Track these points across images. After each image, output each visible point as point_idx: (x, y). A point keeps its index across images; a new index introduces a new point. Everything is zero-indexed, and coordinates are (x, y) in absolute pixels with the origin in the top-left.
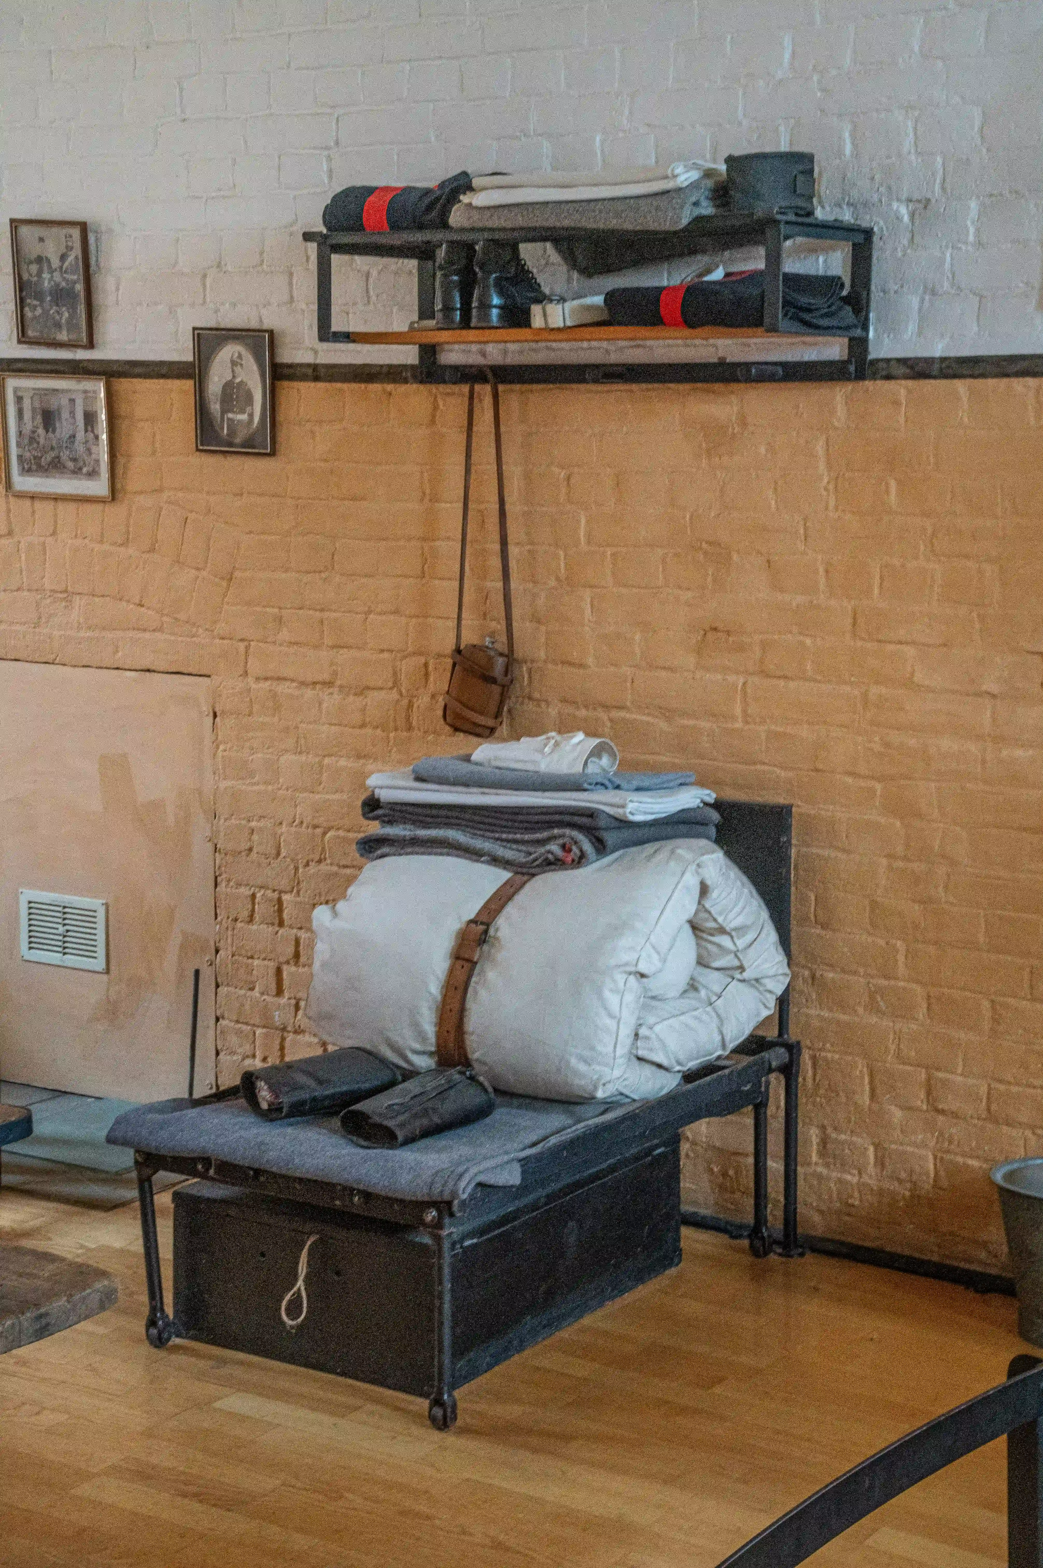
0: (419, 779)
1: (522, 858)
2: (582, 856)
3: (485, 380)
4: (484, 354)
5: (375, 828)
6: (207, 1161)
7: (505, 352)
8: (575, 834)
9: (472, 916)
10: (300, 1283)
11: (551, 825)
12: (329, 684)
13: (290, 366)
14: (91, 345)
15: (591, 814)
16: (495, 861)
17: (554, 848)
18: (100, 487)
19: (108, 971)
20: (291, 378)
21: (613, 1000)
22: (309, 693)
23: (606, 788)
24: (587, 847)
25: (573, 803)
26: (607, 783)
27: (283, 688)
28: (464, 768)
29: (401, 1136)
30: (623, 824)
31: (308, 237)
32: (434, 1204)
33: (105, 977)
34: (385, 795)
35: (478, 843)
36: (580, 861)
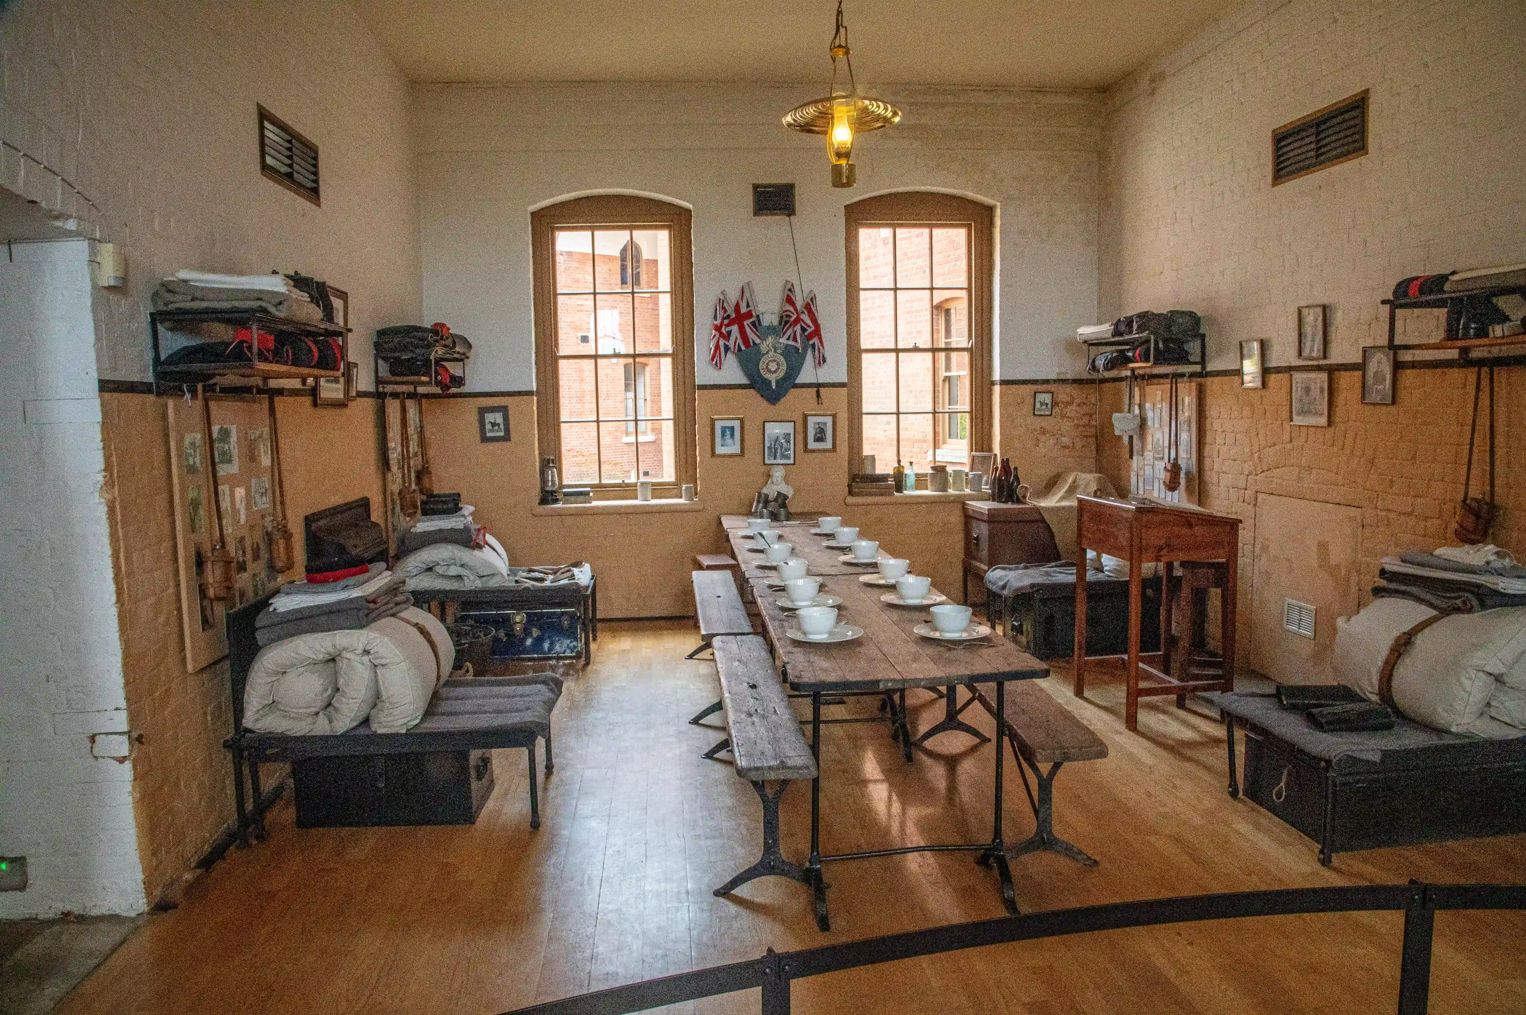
0: (1403, 561)
1: (1444, 606)
2: (1472, 607)
3: (1486, 365)
4: (1490, 352)
5: (1383, 583)
6: (1247, 720)
7: (1501, 350)
8: (1470, 596)
9: (1406, 631)
10: (1282, 784)
11: (1460, 589)
12: (1409, 514)
13: (1403, 362)
14: (1325, 357)
15: (1479, 586)
16: (1431, 605)
17: (1459, 602)
18: (1323, 421)
19: (1315, 639)
20: (1403, 368)
21: (1467, 683)
22: (1403, 518)
23: (1493, 574)
24: (1475, 602)
25: (1474, 580)
26: (1493, 571)
27: (1392, 515)
28: (1426, 558)
29: (1326, 727)
30: (1497, 593)
31: (1384, 302)
32: (1325, 760)
33: (1313, 642)
34: (1388, 567)
35: (1423, 595)
36: (1470, 611)
